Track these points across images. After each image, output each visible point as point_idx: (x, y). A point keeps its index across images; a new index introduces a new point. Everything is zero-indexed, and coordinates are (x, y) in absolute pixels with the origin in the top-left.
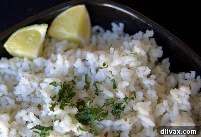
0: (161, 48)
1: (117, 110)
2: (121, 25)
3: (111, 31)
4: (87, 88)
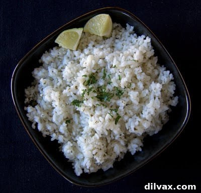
0: (153, 50)
1: (119, 93)
2: (132, 27)
4: (104, 77)
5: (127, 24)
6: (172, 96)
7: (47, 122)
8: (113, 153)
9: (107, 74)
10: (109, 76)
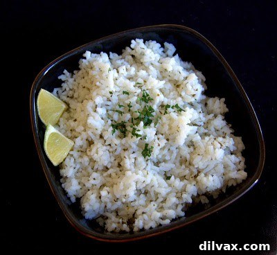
0: (102, 53)
2: (65, 71)
3: (64, 82)
4: (121, 113)
5: (59, 78)
6: (162, 49)
7: (164, 204)
8: (222, 130)
9: (118, 108)
10: (120, 106)
